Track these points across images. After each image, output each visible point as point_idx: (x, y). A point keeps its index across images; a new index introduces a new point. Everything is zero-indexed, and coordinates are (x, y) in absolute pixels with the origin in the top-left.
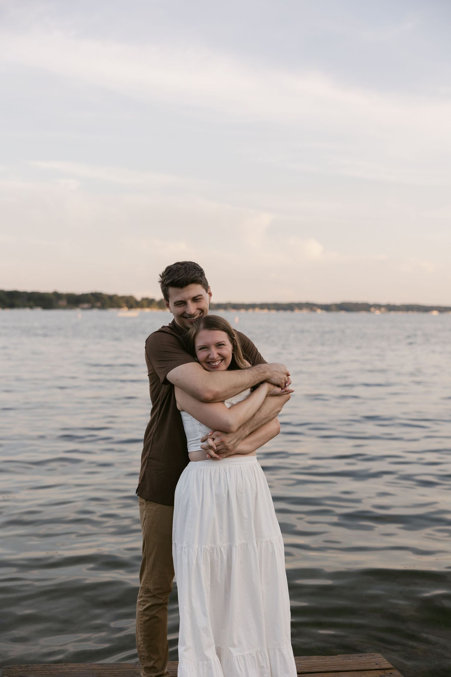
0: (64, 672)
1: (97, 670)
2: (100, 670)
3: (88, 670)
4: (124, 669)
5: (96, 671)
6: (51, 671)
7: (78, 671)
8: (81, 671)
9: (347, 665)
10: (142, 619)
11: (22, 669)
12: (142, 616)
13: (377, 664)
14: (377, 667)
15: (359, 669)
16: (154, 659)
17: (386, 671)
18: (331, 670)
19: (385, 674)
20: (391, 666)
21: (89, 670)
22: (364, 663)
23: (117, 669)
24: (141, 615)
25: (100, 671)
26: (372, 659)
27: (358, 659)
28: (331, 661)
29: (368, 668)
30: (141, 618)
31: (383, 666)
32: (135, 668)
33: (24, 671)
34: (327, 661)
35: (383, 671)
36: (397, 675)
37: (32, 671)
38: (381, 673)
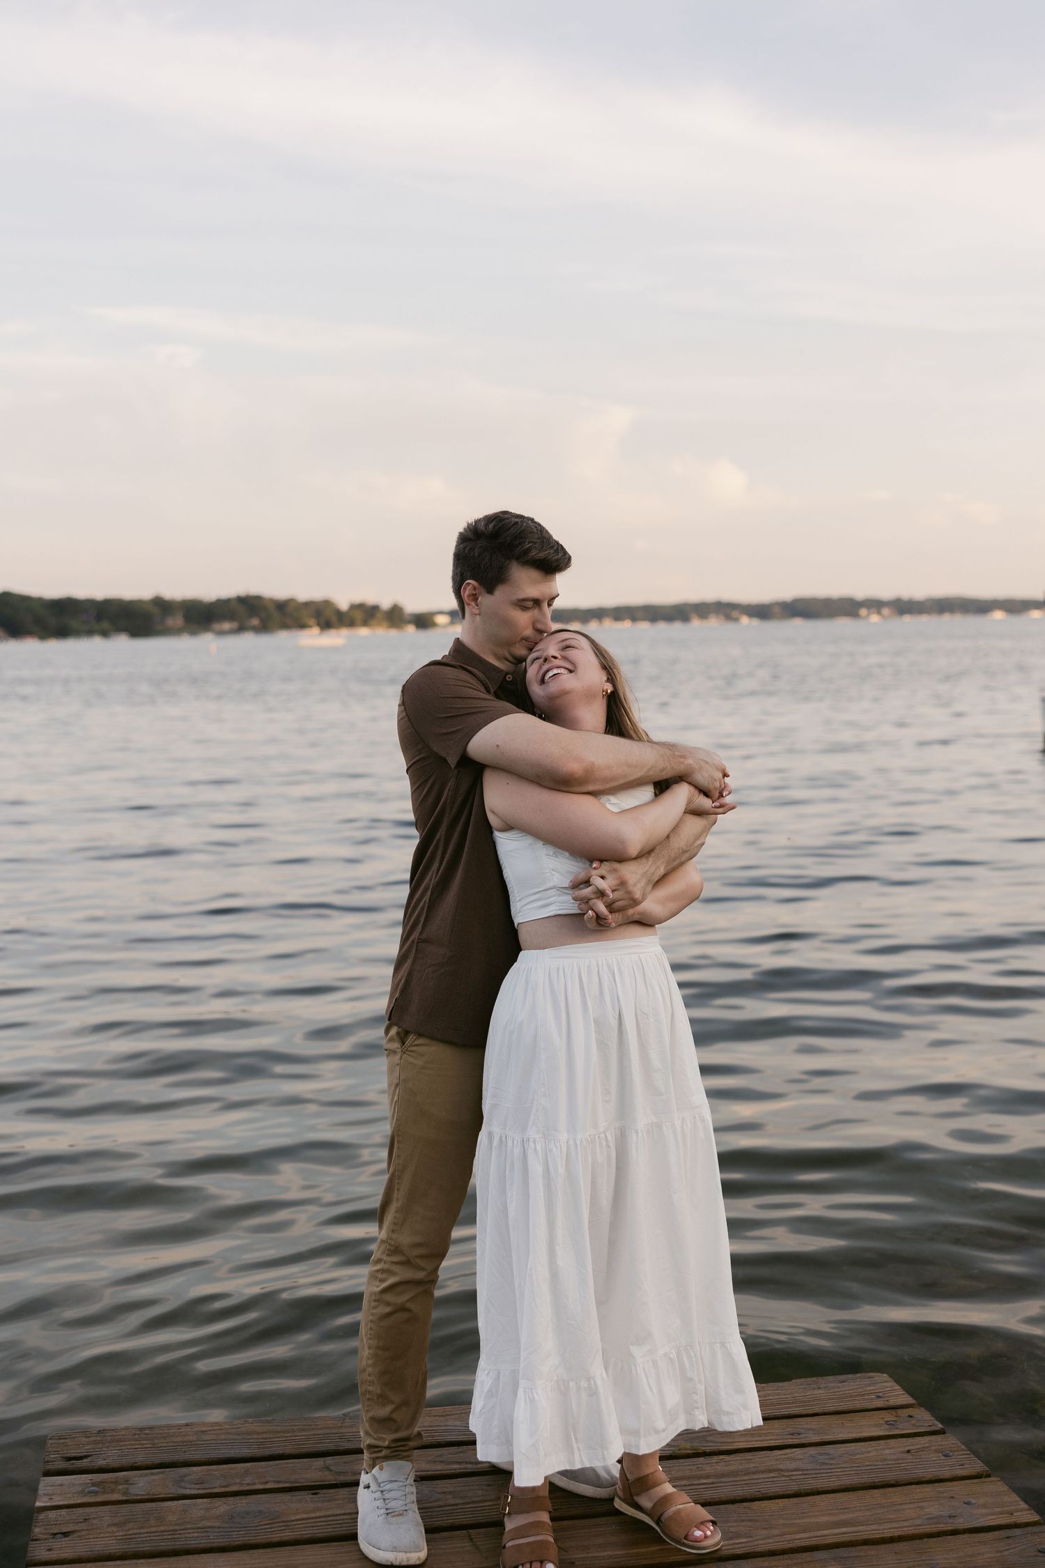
0: (183, 1442)
1: (258, 1433)
2: (262, 1433)
4: (317, 1429)
5: (255, 1436)
7: (214, 1437)
8: (223, 1437)
9: (813, 1401)
10: (374, 1311)
11: (91, 1439)
12: (376, 1304)
13: (879, 1397)
14: (879, 1404)
15: (839, 1409)
16: (392, 1402)
17: (900, 1412)
18: (778, 1413)
19: (897, 1419)
20: (910, 1400)
21: (239, 1435)
22: (851, 1396)
23: (303, 1430)
24: (375, 1301)
25: (265, 1436)
26: (868, 1385)
27: (839, 1388)
28: (779, 1394)
29: (858, 1406)
30: (374, 1308)
31: (892, 1402)
32: (341, 1427)
33: (95, 1442)
34: (769, 1395)
35: (893, 1412)
36: (924, 1419)
37: (112, 1441)
38: (888, 1416)
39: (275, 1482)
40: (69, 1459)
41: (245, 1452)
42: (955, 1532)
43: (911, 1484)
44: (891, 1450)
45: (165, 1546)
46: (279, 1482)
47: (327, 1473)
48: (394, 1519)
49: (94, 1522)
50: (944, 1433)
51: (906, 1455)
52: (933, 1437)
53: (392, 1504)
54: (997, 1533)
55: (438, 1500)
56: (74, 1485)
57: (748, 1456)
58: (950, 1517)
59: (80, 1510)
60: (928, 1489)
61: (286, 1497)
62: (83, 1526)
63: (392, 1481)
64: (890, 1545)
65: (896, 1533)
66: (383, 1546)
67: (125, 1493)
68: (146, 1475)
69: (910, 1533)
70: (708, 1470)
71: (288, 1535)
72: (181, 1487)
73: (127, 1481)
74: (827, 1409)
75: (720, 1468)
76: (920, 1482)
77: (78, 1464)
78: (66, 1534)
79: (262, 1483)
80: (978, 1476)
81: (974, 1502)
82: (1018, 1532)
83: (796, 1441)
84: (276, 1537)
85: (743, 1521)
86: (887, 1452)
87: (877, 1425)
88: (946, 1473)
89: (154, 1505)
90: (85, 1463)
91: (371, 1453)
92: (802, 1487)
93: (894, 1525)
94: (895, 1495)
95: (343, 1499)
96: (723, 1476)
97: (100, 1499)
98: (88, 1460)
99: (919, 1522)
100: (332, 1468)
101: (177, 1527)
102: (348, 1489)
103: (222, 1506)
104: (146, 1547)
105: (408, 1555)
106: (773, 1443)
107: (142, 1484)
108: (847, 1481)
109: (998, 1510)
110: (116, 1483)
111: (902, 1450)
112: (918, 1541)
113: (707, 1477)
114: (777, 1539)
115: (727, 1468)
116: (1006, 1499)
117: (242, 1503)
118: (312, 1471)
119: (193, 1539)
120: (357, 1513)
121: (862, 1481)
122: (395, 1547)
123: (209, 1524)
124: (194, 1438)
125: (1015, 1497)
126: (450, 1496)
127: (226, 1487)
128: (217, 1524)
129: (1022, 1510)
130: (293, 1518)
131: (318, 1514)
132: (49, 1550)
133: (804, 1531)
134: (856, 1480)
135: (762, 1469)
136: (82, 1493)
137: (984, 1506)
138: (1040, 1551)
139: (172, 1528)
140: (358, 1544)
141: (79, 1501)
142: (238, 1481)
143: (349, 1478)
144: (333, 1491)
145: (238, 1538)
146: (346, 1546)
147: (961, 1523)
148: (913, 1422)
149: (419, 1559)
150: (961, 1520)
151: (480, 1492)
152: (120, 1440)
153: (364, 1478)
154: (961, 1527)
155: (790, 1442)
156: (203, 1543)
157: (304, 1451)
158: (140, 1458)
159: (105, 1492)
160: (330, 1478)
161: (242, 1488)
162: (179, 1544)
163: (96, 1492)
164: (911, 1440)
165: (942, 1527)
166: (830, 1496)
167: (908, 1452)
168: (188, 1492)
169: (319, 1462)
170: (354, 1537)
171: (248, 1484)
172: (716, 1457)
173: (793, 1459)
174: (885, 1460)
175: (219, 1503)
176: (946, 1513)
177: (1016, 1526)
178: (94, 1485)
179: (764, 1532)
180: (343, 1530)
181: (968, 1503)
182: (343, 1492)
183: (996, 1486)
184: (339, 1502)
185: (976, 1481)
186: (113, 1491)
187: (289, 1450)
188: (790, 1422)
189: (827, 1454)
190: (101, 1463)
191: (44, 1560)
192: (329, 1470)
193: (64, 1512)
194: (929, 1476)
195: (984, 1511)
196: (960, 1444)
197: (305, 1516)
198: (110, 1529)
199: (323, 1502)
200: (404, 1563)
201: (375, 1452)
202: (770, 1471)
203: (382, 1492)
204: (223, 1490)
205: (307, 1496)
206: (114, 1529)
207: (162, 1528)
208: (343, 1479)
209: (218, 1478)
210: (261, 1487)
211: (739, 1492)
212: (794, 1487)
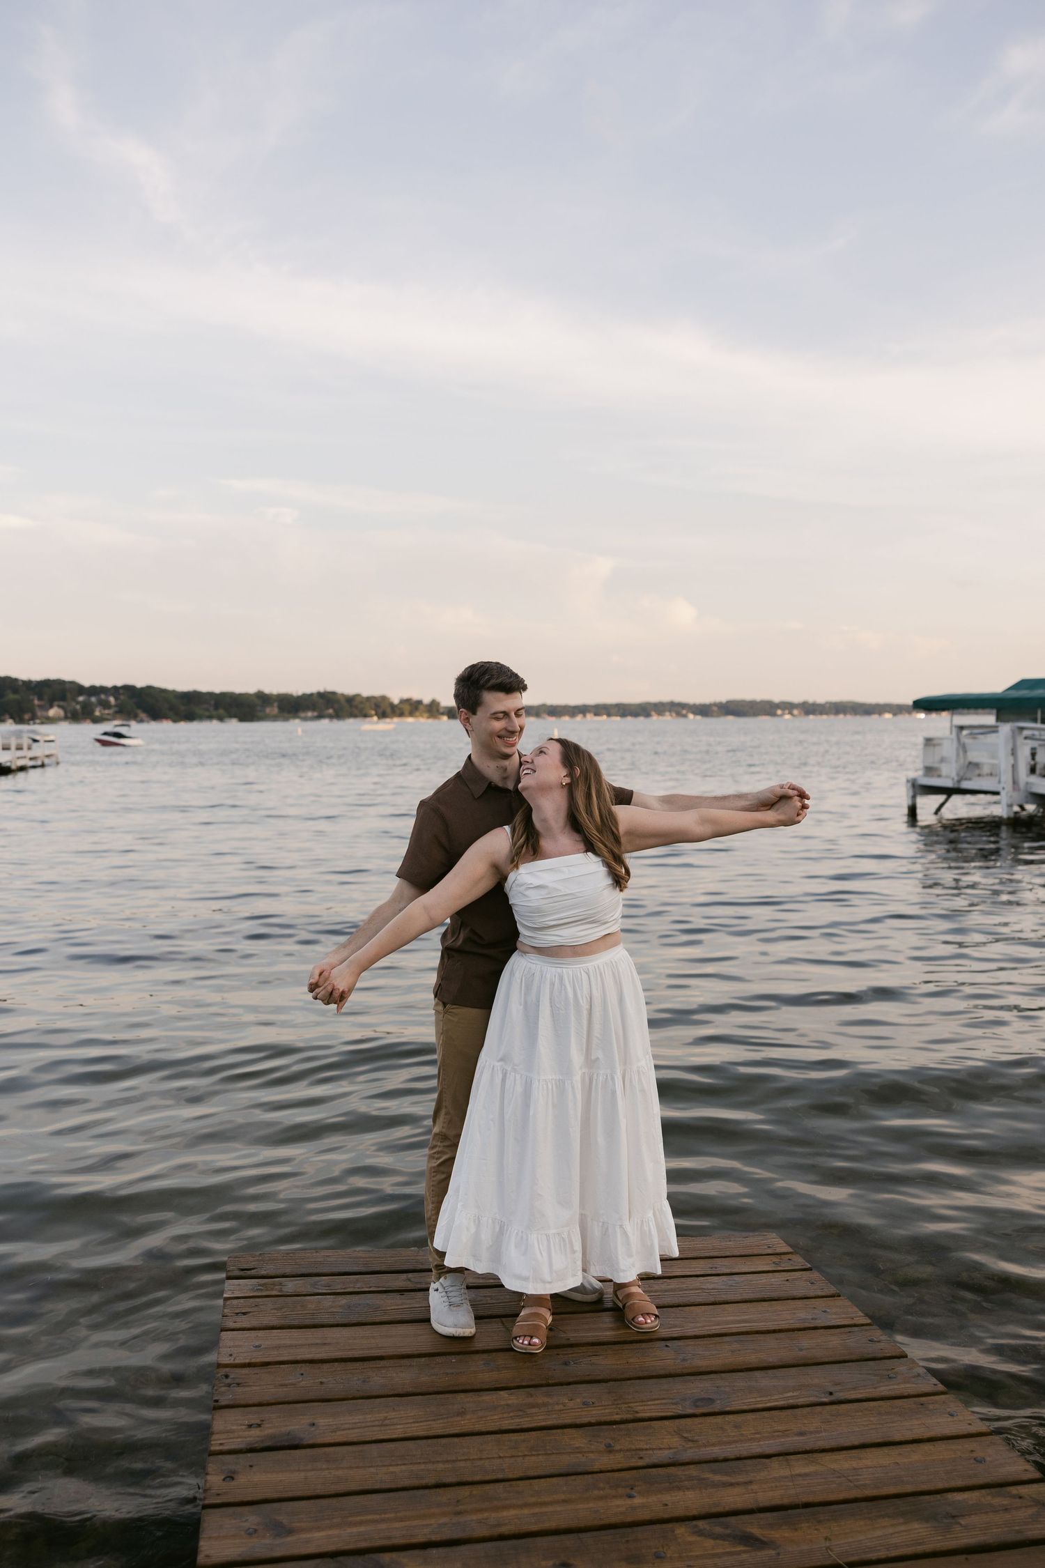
1: (363, 1258)
2: (366, 1258)
3: (350, 1258)
6: (298, 1261)
9: (725, 1249)
11: (255, 1258)
13: (769, 1247)
14: (770, 1251)
15: (743, 1254)
17: (783, 1256)
18: (702, 1255)
19: (780, 1260)
20: (790, 1250)
22: (751, 1246)
23: (392, 1257)
25: (368, 1260)
26: (762, 1240)
27: (742, 1241)
28: (703, 1244)
29: (756, 1252)
31: (778, 1251)
32: (417, 1256)
33: (258, 1260)
34: (697, 1244)
35: (778, 1257)
36: (799, 1261)
37: (270, 1260)
38: (775, 1259)
39: (375, 1287)
40: (243, 1270)
41: (355, 1269)
42: (815, 1328)
43: (788, 1299)
44: (777, 1279)
45: (308, 1322)
46: (379, 1287)
47: (409, 1282)
48: (455, 1308)
49: (261, 1307)
50: (811, 1270)
51: (786, 1283)
52: (804, 1272)
53: (452, 1300)
54: (843, 1329)
55: (481, 1301)
56: (247, 1285)
57: (682, 1280)
58: (812, 1319)
59: (252, 1300)
60: (799, 1303)
61: (384, 1296)
62: (255, 1309)
63: (453, 1286)
64: (773, 1334)
65: (777, 1328)
66: (448, 1324)
67: (279, 1291)
68: (292, 1281)
69: (787, 1327)
70: (656, 1287)
71: (386, 1318)
72: (316, 1288)
73: (280, 1284)
74: (735, 1254)
75: (664, 1287)
76: (794, 1299)
77: (249, 1273)
78: (244, 1314)
79: (367, 1288)
80: (832, 1296)
81: (828, 1310)
82: (856, 1329)
83: (714, 1272)
84: (378, 1319)
85: (678, 1318)
86: (773, 1280)
87: (767, 1264)
88: (812, 1294)
89: (299, 1298)
90: (253, 1273)
91: (437, 1270)
92: (717, 1299)
93: (776, 1323)
94: (777, 1306)
95: (420, 1298)
96: (666, 1291)
97: (264, 1294)
98: (255, 1271)
99: (792, 1321)
100: (412, 1280)
101: (315, 1312)
102: (423, 1292)
103: (343, 1300)
104: (296, 1323)
105: (464, 1330)
106: (699, 1273)
107: (290, 1285)
108: (746, 1296)
109: (844, 1316)
110: (274, 1284)
111: (783, 1279)
112: (792, 1333)
113: (656, 1292)
114: (700, 1329)
115: (669, 1287)
116: (850, 1310)
117: (355, 1299)
118: (400, 1281)
119: (325, 1319)
120: (429, 1307)
121: (757, 1297)
122: (455, 1325)
123: (335, 1310)
124: (322, 1259)
125: (856, 1309)
126: (489, 1299)
127: (344, 1289)
128: (341, 1311)
129: (860, 1316)
130: (389, 1308)
131: (405, 1307)
132: (235, 1322)
133: (718, 1325)
134: (752, 1296)
135: (691, 1288)
136: (252, 1290)
137: (835, 1314)
138: (869, 1341)
139: (311, 1312)
140: (431, 1324)
141: (251, 1295)
142: (352, 1286)
143: (424, 1286)
144: (413, 1293)
145: (354, 1319)
146: (423, 1326)
147: (819, 1323)
148: (791, 1262)
149: (471, 1332)
150: (820, 1321)
151: (508, 1297)
152: (275, 1260)
153: (433, 1286)
154: (819, 1325)
155: (709, 1272)
156: (332, 1321)
157: (393, 1269)
158: (288, 1271)
159: (267, 1290)
160: (410, 1286)
161: (355, 1290)
162: (316, 1321)
163: (261, 1290)
164: (789, 1273)
165: (807, 1325)
166: (735, 1305)
167: (787, 1280)
168: (320, 1291)
169: (404, 1276)
170: (428, 1320)
171: (359, 1288)
172: (661, 1280)
173: (711, 1283)
174: (772, 1285)
175: (340, 1299)
176: (811, 1317)
177: (855, 1325)
178: (260, 1285)
179: (692, 1325)
180: (421, 1316)
181: (825, 1312)
182: (420, 1294)
183: (843, 1302)
184: (418, 1300)
185: (830, 1299)
186: (272, 1289)
187: (383, 1268)
188: (710, 1260)
189: (735, 1280)
190: (263, 1273)
191: (232, 1328)
192: (409, 1280)
193: (242, 1301)
194: (800, 1295)
195: (834, 1316)
196: (821, 1277)
197: (396, 1307)
198: (272, 1312)
199: (408, 1299)
200: (462, 1335)
201: (440, 1269)
202: (697, 1289)
203: (446, 1292)
204: (342, 1291)
205: (397, 1296)
206: (276, 1311)
207: (306, 1312)
208: (419, 1286)
209: (339, 1284)
210: (367, 1290)
211: (676, 1301)
212: (712, 1299)
